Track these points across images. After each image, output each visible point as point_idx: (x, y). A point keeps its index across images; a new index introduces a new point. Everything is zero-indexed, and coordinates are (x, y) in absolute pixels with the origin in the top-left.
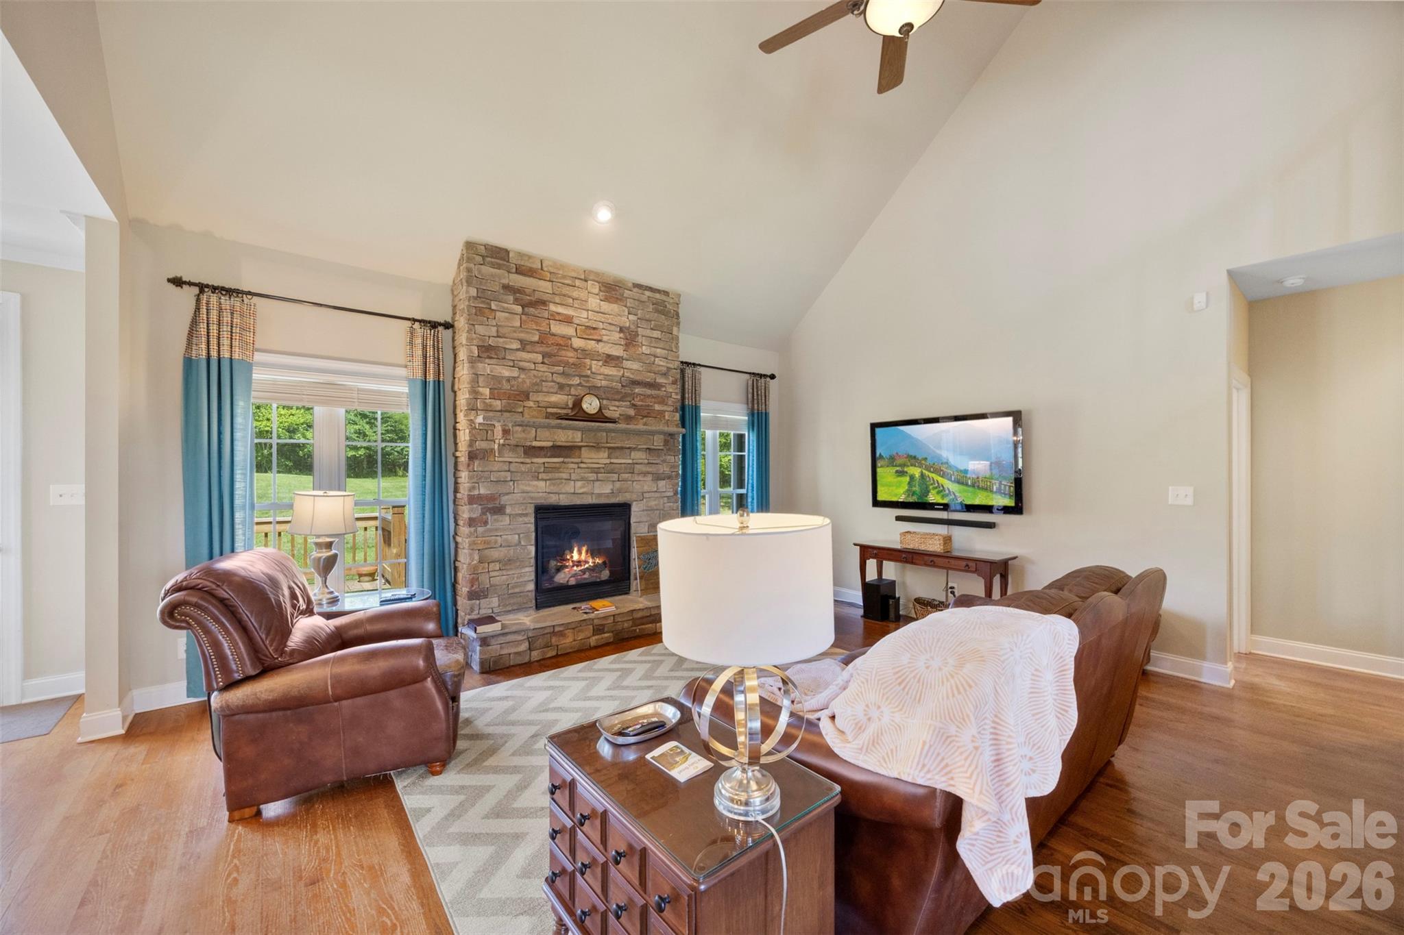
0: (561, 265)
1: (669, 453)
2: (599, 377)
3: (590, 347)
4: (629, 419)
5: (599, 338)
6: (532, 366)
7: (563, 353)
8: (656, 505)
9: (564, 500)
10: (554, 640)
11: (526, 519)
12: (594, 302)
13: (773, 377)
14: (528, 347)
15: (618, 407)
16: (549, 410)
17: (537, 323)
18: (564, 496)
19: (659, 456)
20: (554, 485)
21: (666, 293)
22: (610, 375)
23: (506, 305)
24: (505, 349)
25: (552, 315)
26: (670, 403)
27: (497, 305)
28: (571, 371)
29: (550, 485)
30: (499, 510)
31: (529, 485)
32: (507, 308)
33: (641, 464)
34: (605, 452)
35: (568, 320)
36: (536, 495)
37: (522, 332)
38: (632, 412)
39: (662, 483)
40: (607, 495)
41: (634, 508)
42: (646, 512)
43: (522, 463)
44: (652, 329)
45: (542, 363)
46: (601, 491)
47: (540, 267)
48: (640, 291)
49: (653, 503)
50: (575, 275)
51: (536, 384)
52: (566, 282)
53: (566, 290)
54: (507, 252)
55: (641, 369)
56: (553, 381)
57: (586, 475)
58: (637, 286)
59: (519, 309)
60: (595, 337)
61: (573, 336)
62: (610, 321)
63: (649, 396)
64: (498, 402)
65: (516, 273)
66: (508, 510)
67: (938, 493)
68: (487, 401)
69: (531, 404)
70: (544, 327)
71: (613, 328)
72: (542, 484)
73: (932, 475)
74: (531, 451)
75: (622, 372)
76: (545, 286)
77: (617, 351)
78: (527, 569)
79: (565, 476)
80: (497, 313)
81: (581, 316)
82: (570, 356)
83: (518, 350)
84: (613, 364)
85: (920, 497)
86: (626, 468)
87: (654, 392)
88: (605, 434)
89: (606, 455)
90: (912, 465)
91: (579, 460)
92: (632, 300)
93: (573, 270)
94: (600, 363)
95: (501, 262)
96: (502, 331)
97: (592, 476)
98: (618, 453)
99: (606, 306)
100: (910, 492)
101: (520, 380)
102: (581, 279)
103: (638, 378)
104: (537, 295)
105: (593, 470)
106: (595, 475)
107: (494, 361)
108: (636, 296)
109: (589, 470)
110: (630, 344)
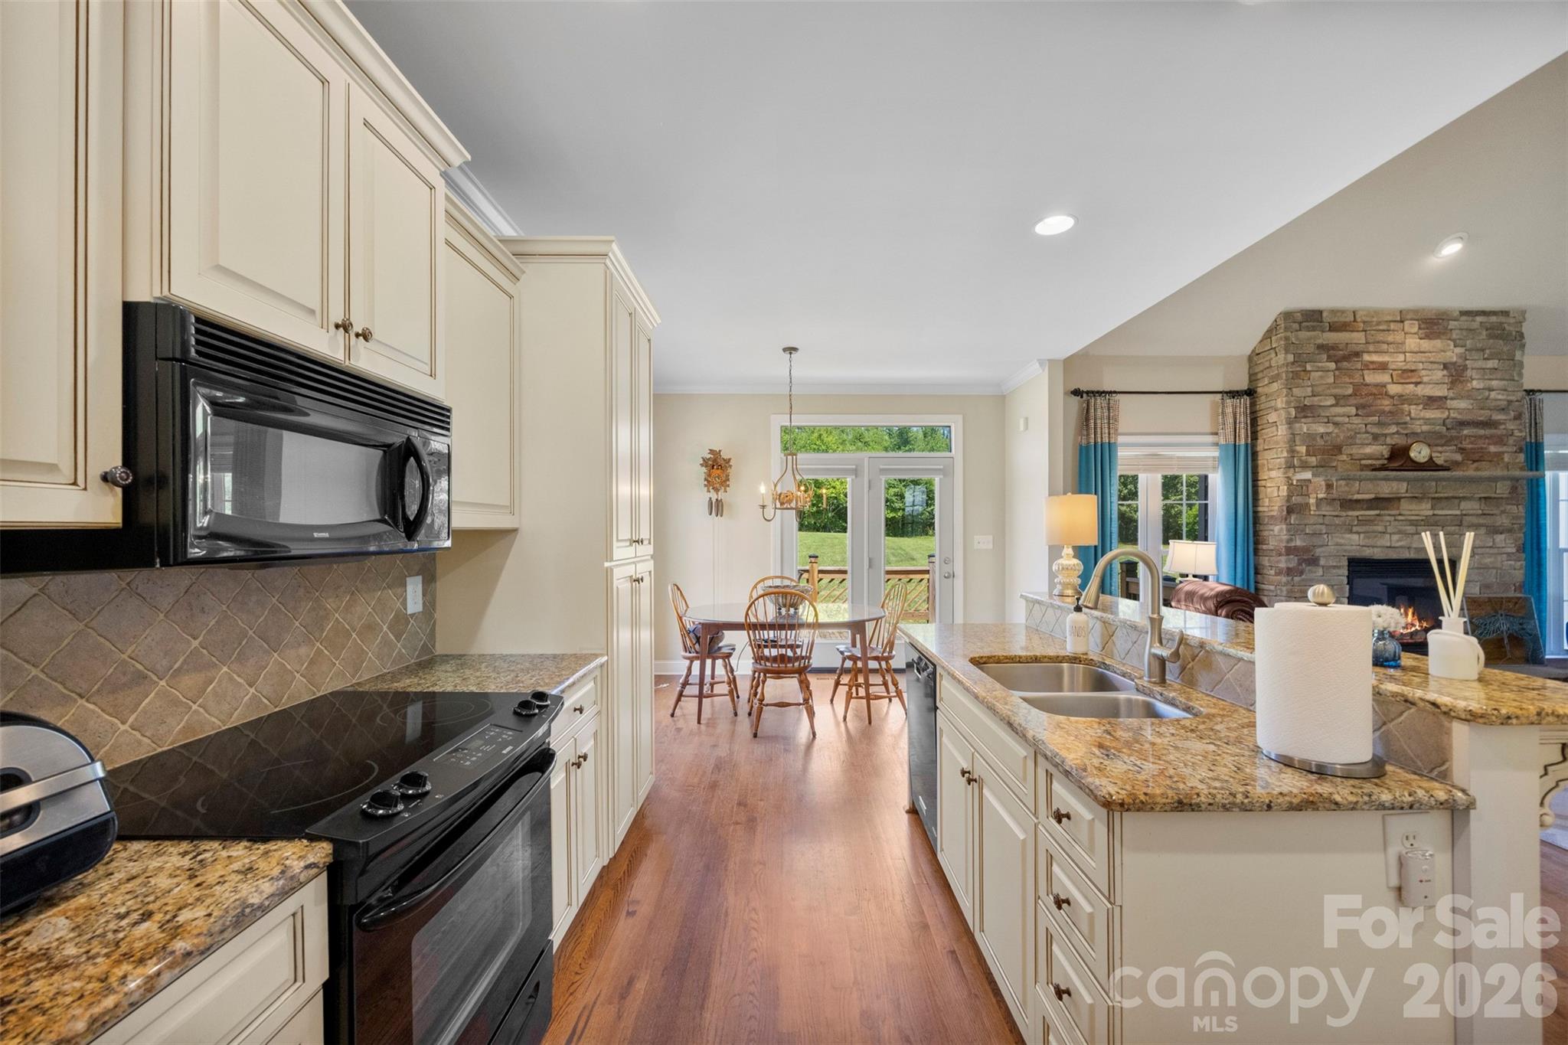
0: (1375, 312)
1: (1514, 502)
2: (1418, 422)
3: (1408, 392)
4: (1456, 464)
5: (1419, 380)
6: (1346, 420)
7: (1379, 402)
8: (1493, 563)
9: (1378, 554)
11: (1339, 571)
12: (1412, 343)
14: (1342, 402)
15: (1441, 453)
16: (1363, 462)
17: (1350, 377)
18: (1379, 549)
19: (1498, 506)
20: (1369, 538)
22: (1433, 419)
23: (1320, 364)
24: (1320, 406)
25: (1366, 365)
26: (1511, 442)
27: (1312, 366)
28: (1388, 420)
29: (1364, 538)
30: (1314, 561)
31: (1343, 538)
32: (1322, 367)
33: (1473, 515)
34: (1428, 503)
35: (1383, 367)
36: (1349, 548)
37: (1335, 388)
38: (1458, 457)
39: (1499, 538)
42: (1479, 571)
43: (1337, 516)
44: (1486, 359)
45: (1356, 415)
47: (1352, 319)
48: (1471, 318)
49: (1489, 561)
50: (1390, 318)
51: (1351, 437)
52: (1381, 328)
53: (1380, 337)
54: (1321, 312)
55: (1472, 407)
56: (1367, 432)
57: (1404, 528)
58: (1464, 313)
59: (1332, 365)
60: (1413, 380)
61: (1389, 383)
62: (1432, 359)
63: (1482, 437)
64: (1313, 459)
65: (1330, 330)
66: (1322, 562)
68: (1303, 458)
69: (1344, 457)
70: (1357, 379)
71: (1436, 366)
72: (1355, 537)
74: (1348, 504)
75: (1447, 413)
76: (1358, 337)
77: (1439, 391)
79: (1380, 529)
80: (1313, 374)
81: (1398, 361)
82: (1386, 404)
83: (1332, 405)
84: (1436, 405)
86: (1451, 521)
87: (1488, 432)
88: (1434, 484)
89: (1429, 506)
91: (1397, 512)
92: (1458, 331)
93: (1389, 314)
94: (1421, 407)
95: (1315, 324)
96: (1319, 389)
97: (1412, 529)
98: (1445, 503)
99: (1426, 344)
101: (1334, 435)
102: (1397, 321)
103: (1468, 418)
104: (1350, 349)
105: (1413, 523)
106: (1414, 528)
107: (1310, 420)
108: (1465, 325)
109: (1408, 523)
110: (1456, 380)
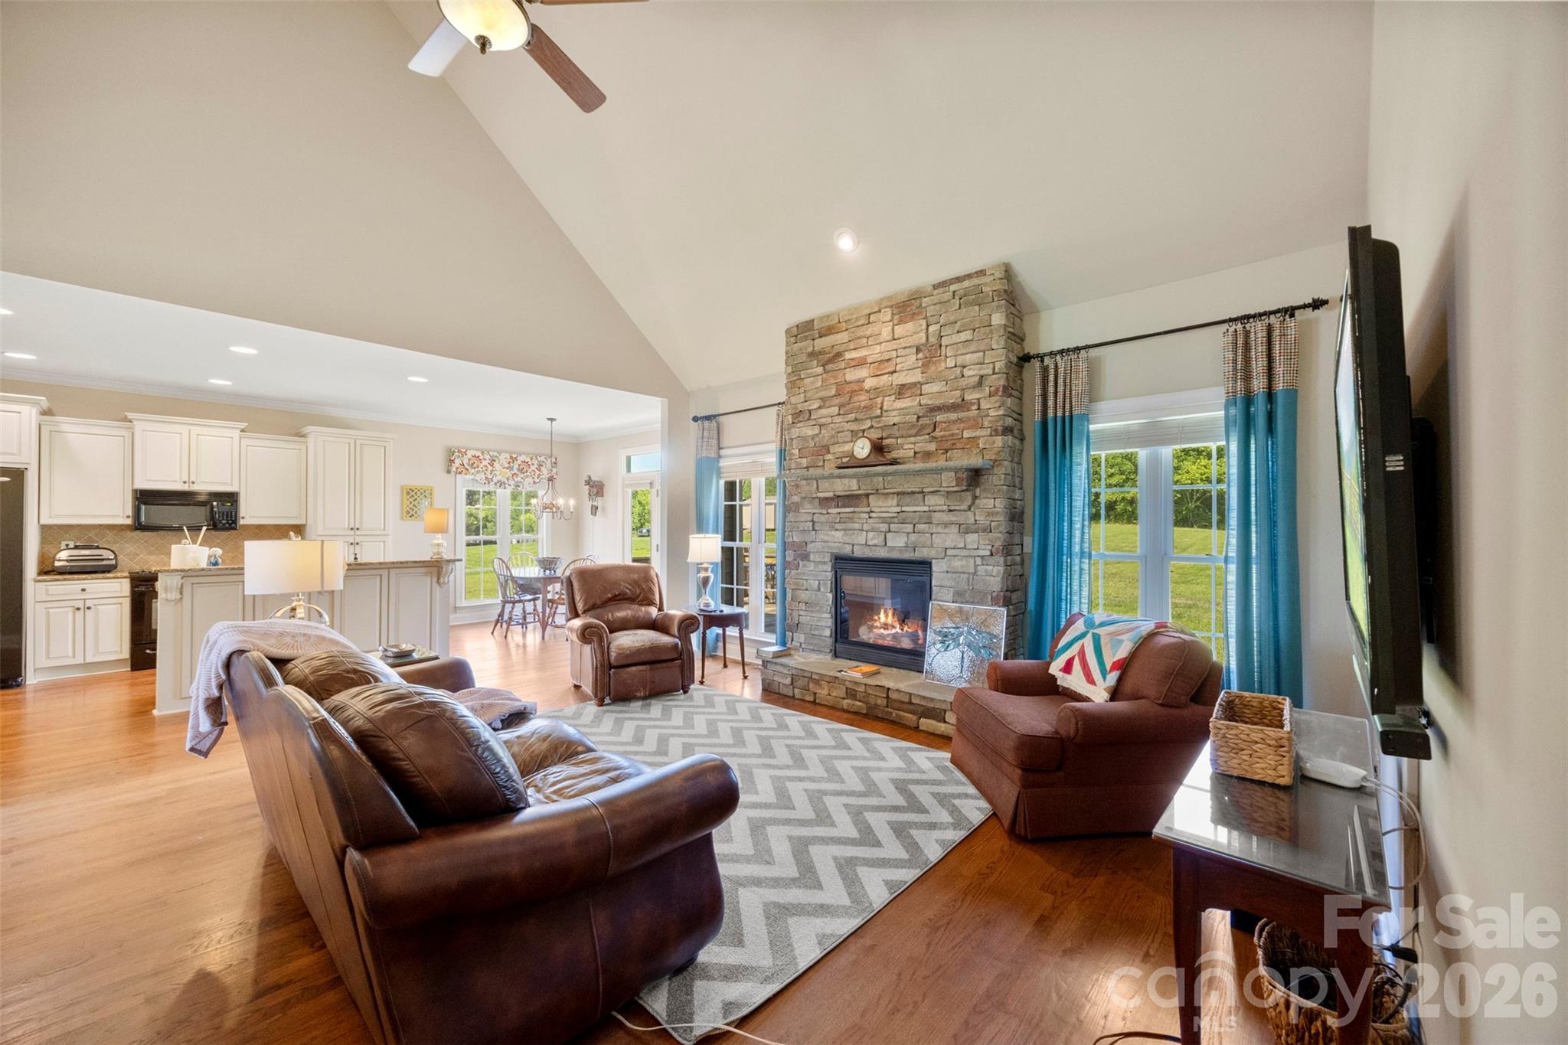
0: (856, 308)
1: (985, 495)
2: (895, 413)
3: (882, 384)
4: (927, 455)
5: (892, 369)
6: (830, 420)
7: (856, 399)
8: (962, 566)
9: (859, 553)
10: (811, 686)
11: (826, 567)
12: (886, 332)
13: (1318, 304)
14: (828, 403)
15: (914, 444)
16: (840, 460)
17: (835, 378)
18: (857, 547)
19: (962, 501)
20: (847, 535)
21: (981, 273)
22: (904, 408)
23: (809, 371)
24: (810, 411)
25: (848, 363)
26: (986, 424)
27: (804, 374)
28: (860, 416)
29: (844, 536)
30: (805, 557)
31: (827, 535)
32: (812, 373)
33: (940, 511)
34: (893, 498)
35: (862, 363)
36: (832, 544)
37: (822, 390)
38: (932, 447)
39: (972, 538)
40: (900, 549)
41: (936, 568)
42: (949, 575)
43: (820, 514)
44: (958, 332)
45: (839, 414)
46: (897, 545)
47: (837, 321)
48: (942, 290)
49: (957, 564)
50: (868, 311)
51: (833, 437)
52: (860, 323)
53: (860, 332)
54: (813, 321)
55: (945, 389)
56: (848, 430)
57: (877, 525)
58: (935, 287)
59: (820, 370)
60: (887, 371)
61: (867, 377)
62: (904, 345)
63: (955, 422)
64: (805, 460)
65: (819, 337)
66: (812, 557)
68: (798, 460)
69: (830, 457)
70: (840, 379)
71: (907, 351)
72: (839, 534)
75: (919, 400)
76: (841, 338)
77: (916, 377)
78: (825, 615)
79: (857, 526)
80: (806, 381)
81: (874, 353)
82: (862, 399)
83: (820, 408)
84: (909, 392)
86: (921, 517)
87: (961, 415)
88: (881, 479)
89: (895, 502)
91: (868, 509)
92: (932, 307)
93: (867, 307)
94: (893, 397)
95: (808, 333)
96: (809, 395)
97: (884, 527)
98: (907, 499)
99: (899, 330)
101: (821, 436)
102: (874, 312)
103: (938, 402)
104: (835, 351)
105: (883, 520)
106: (887, 525)
107: (801, 424)
108: (935, 299)
109: (880, 520)
110: (929, 362)
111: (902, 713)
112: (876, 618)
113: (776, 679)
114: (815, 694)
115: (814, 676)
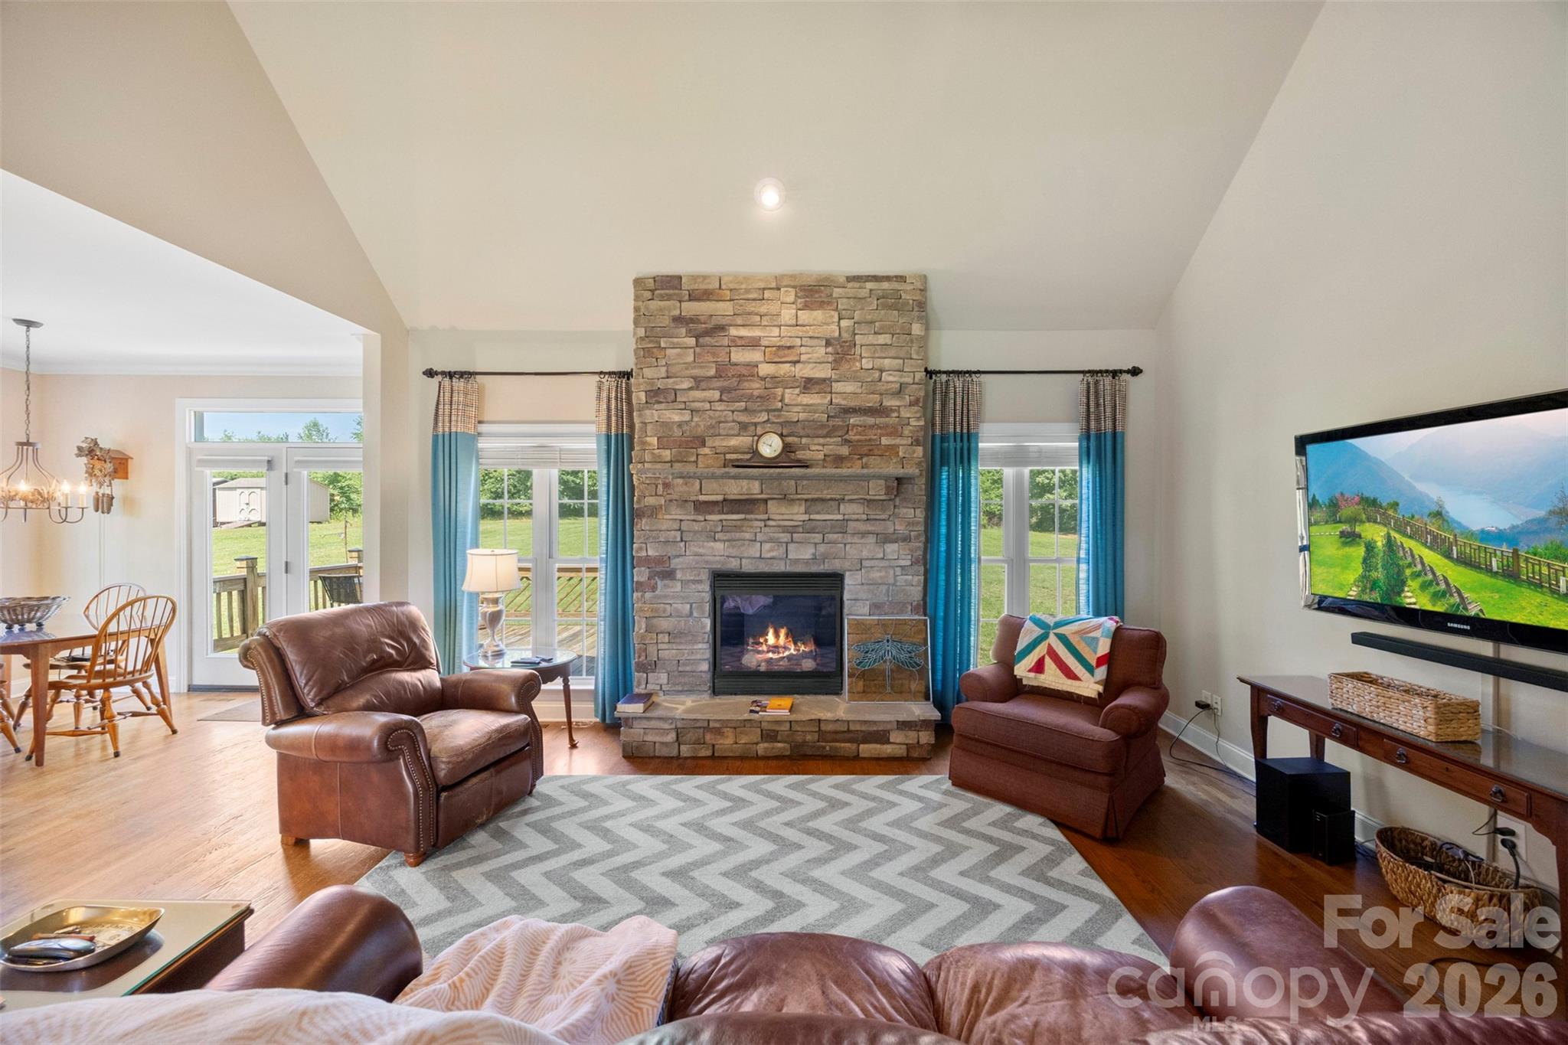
0: (744, 278)
1: (905, 504)
2: (796, 409)
3: (782, 373)
4: (839, 460)
5: (795, 359)
6: (707, 406)
7: (746, 385)
8: (881, 577)
9: (748, 567)
10: (708, 737)
11: (700, 587)
12: (787, 314)
13: (1135, 372)
14: (703, 385)
15: (821, 445)
16: (728, 456)
17: (714, 355)
18: (748, 561)
19: (884, 510)
20: (734, 547)
21: (901, 279)
22: (811, 405)
23: (676, 340)
24: (675, 390)
25: (733, 341)
26: (906, 432)
27: (666, 343)
28: (756, 406)
29: (728, 547)
30: (669, 575)
31: (703, 547)
32: (678, 343)
33: (857, 520)
34: (800, 505)
35: (754, 343)
36: (711, 558)
37: (694, 368)
38: (845, 451)
39: (891, 548)
40: (807, 562)
41: (848, 581)
42: (865, 587)
43: (694, 520)
44: (875, 333)
45: (721, 400)
46: (802, 556)
47: (718, 286)
48: (857, 285)
49: (876, 575)
50: (762, 285)
51: (712, 427)
52: (751, 296)
53: (751, 307)
54: (680, 278)
55: (859, 391)
56: (734, 421)
58: (851, 279)
59: (692, 341)
60: (790, 359)
61: (761, 362)
62: (810, 334)
63: (872, 427)
64: (668, 452)
65: (690, 300)
66: (679, 575)
67: (1424, 586)
68: (656, 451)
69: (706, 451)
70: (723, 358)
71: (815, 342)
72: (719, 546)
73: (1409, 543)
74: (702, 507)
75: (829, 398)
76: (724, 308)
77: (823, 372)
78: (700, 646)
79: (747, 536)
80: (668, 351)
81: (771, 335)
82: (755, 387)
83: (691, 389)
84: (817, 388)
85: (1387, 594)
86: (832, 527)
87: (879, 420)
88: (793, 482)
89: (802, 509)
90: (1369, 520)
91: (765, 517)
92: (845, 300)
93: (761, 280)
94: (797, 391)
95: (671, 292)
96: (673, 370)
97: (785, 537)
98: (819, 506)
99: (805, 316)
100: (1367, 581)
101: (693, 424)
102: (771, 289)
103: (852, 404)
104: (714, 322)
105: (785, 529)
106: (789, 535)
107: (662, 406)
108: (851, 292)
109: (780, 529)
110: (842, 358)
111: (837, 744)
112: (761, 640)
113: (649, 738)
114: (713, 746)
115: (712, 725)
